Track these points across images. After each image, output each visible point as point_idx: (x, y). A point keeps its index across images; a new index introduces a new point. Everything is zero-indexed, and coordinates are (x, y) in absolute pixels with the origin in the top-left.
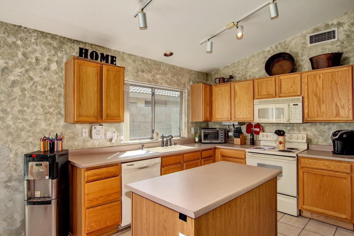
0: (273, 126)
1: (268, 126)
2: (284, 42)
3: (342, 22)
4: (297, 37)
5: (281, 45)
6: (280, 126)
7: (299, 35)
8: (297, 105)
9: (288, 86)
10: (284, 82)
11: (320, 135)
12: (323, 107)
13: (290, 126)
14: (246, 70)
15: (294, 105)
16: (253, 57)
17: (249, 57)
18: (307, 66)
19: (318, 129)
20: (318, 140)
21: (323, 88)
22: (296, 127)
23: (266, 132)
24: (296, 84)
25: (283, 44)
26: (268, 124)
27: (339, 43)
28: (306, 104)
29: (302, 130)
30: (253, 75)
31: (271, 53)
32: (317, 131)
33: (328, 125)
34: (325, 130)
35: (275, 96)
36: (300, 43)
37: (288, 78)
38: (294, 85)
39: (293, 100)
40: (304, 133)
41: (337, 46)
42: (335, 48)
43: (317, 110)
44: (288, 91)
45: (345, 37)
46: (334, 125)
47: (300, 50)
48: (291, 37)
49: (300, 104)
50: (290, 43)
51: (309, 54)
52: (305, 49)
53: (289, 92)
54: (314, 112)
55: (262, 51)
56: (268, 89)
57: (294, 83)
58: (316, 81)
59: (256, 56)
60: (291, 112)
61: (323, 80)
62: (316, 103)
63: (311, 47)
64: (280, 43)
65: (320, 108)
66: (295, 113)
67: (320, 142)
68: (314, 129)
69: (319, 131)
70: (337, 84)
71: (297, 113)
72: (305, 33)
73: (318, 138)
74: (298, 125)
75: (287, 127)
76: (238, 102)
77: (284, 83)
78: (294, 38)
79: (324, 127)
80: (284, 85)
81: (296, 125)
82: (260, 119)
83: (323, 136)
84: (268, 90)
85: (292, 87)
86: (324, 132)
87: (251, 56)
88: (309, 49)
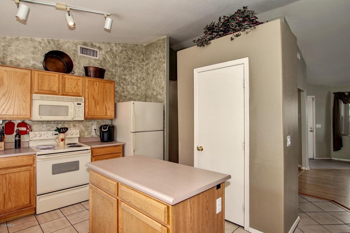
0: (43, 124)
1: (37, 124)
2: (58, 41)
3: (101, 47)
4: (70, 42)
5: (54, 42)
6: (51, 123)
7: (71, 41)
8: (80, 104)
9: (72, 86)
10: (68, 81)
11: (86, 130)
12: (98, 107)
13: (61, 123)
14: (4, 52)
15: (78, 104)
16: (18, 40)
17: (11, 38)
18: (77, 71)
19: (84, 125)
20: (84, 134)
21: (98, 93)
22: (67, 124)
23: (34, 131)
24: (78, 86)
25: (56, 42)
26: (36, 122)
27: (99, 62)
28: (87, 104)
29: (72, 127)
30: (16, 62)
31: (42, 46)
32: (83, 127)
33: (91, 121)
34: (89, 126)
35: (58, 93)
36: (72, 49)
37: (72, 79)
38: (76, 86)
39: (77, 100)
40: (73, 129)
41: (98, 63)
42: (97, 64)
43: (94, 110)
44: (71, 90)
45: (102, 59)
46: (95, 121)
47: (72, 55)
48: (64, 40)
49: (83, 104)
50: (63, 45)
51: (79, 61)
52: (76, 56)
53: (73, 91)
54: (92, 111)
55: (31, 38)
56: (50, 84)
57: (77, 84)
58: (94, 87)
59: (21, 41)
60: (75, 110)
61: (98, 87)
62: (93, 104)
63: (81, 56)
64: (54, 40)
65: (96, 108)
66: (78, 111)
67: (86, 136)
68: (82, 125)
69: (85, 127)
70: (106, 92)
71: (80, 111)
72: (77, 42)
73: (85, 132)
74: (69, 122)
75: (58, 125)
76: (6, 93)
77: (68, 83)
78: (67, 42)
79: (89, 123)
80: (68, 84)
81: (67, 122)
82: (41, 116)
83: (88, 131)
84: (51, 86)
85: (75, 87)
86: (89, 127)
87: (15, 37)
88: (80, 57)
